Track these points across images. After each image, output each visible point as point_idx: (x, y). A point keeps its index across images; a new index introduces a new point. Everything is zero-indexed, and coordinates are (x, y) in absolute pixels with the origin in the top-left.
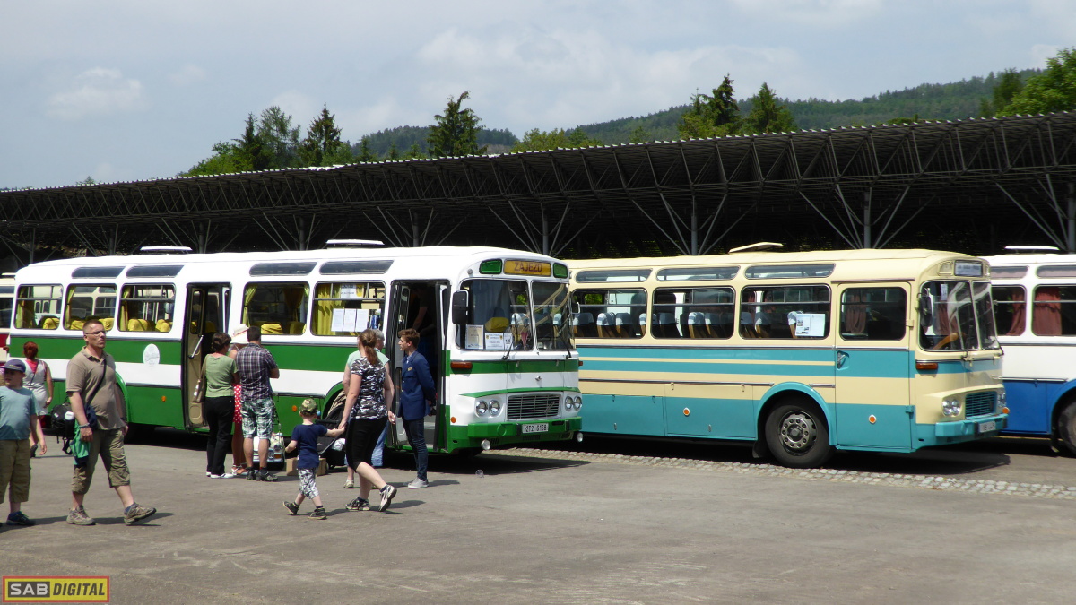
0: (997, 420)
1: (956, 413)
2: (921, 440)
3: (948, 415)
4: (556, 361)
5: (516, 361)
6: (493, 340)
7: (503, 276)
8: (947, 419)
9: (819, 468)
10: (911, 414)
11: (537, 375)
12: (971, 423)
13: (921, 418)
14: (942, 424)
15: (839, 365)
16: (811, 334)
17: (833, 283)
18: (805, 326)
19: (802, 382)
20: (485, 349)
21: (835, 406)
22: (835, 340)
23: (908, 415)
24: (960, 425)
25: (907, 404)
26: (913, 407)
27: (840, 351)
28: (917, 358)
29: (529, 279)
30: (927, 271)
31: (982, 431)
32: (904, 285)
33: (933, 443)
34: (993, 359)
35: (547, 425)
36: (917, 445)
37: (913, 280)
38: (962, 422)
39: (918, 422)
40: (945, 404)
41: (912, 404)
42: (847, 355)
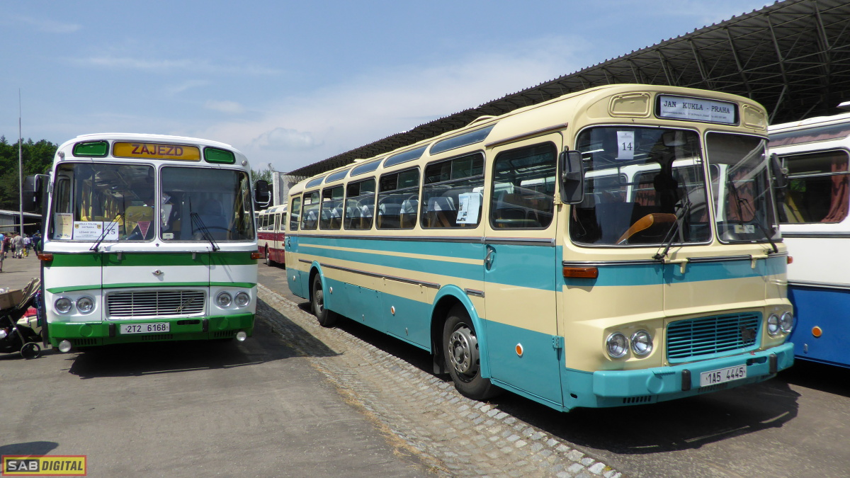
0: (750, 362)
1: (642, 354)
2: (574, 396)
3: (618, 358)
4: (190, 253)
5: (116, 253)
6: (86, 230)
7: (110, 158)
8: (618, 365)
9: (485, 401)
10: (560, 351)
11: (155, 268)
12: (673, 373)
13: (571, 361)
14: (604, 374)
15: (488, 265)
16: (468, 221)
17: (489, 146)
18: (463, 211)
19: (458, 285)
20: (72, 240)
21: (484, 322)
22: (486, 230)
23: (555, 352)
24: (644, 378)
25: (554, 334)
26: (561, 340)
27: (489, 244)
28: (567, 258)
29: (157, 164)
30: (588, 108)
31: (705, 382)
32: (554, 138)
33: (592, 404)
34: (750, 259)
35: (167, 325)
36: (570, 404)
37: (564, 127)
38: (650, 372)
39: (568, 366)
40: (610, 337)
41: (561, 334)
42: (494, 250)
